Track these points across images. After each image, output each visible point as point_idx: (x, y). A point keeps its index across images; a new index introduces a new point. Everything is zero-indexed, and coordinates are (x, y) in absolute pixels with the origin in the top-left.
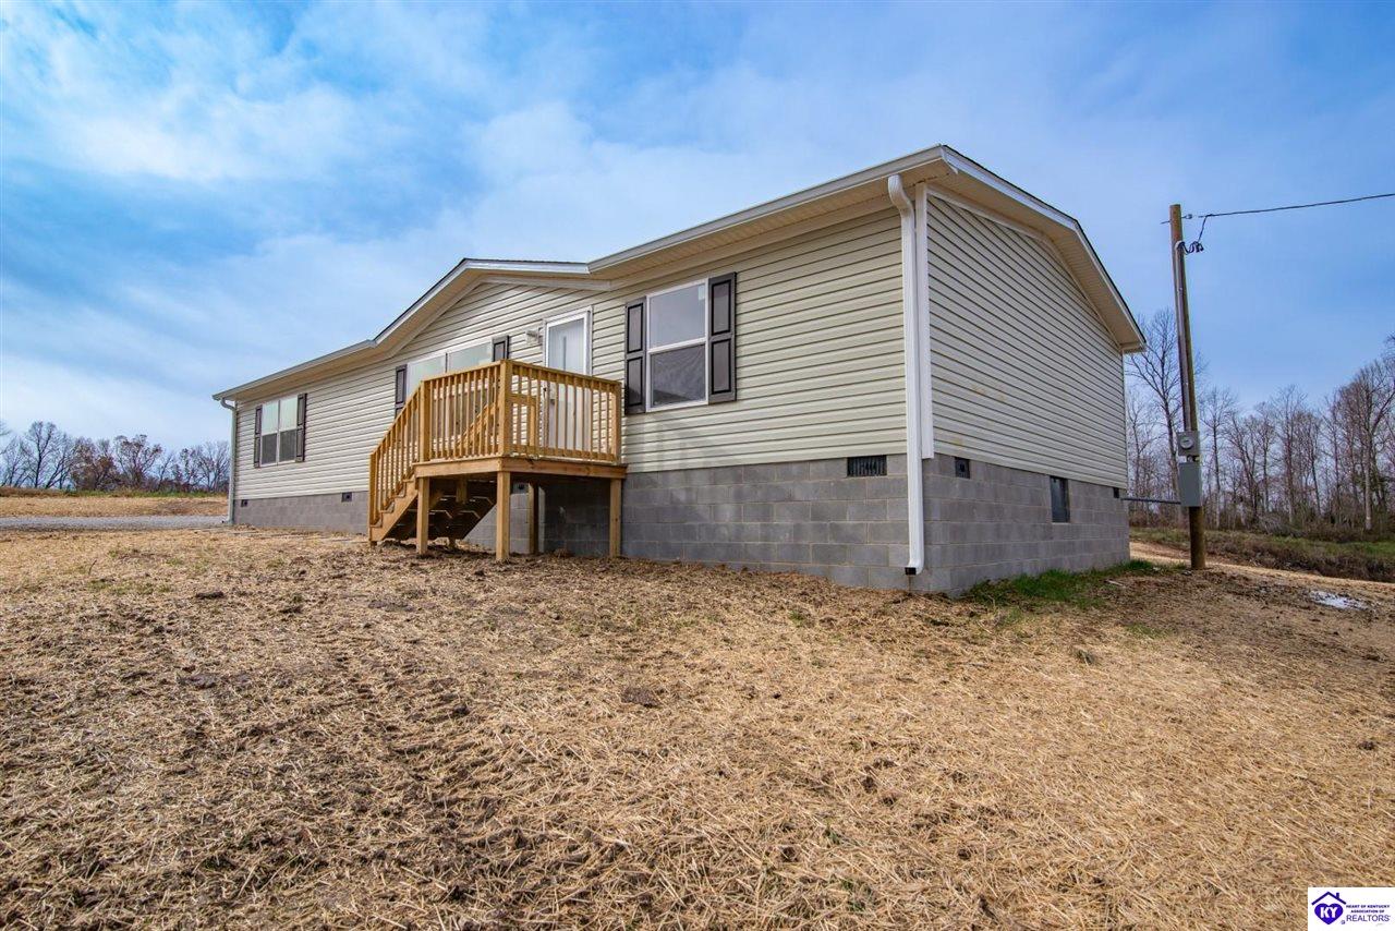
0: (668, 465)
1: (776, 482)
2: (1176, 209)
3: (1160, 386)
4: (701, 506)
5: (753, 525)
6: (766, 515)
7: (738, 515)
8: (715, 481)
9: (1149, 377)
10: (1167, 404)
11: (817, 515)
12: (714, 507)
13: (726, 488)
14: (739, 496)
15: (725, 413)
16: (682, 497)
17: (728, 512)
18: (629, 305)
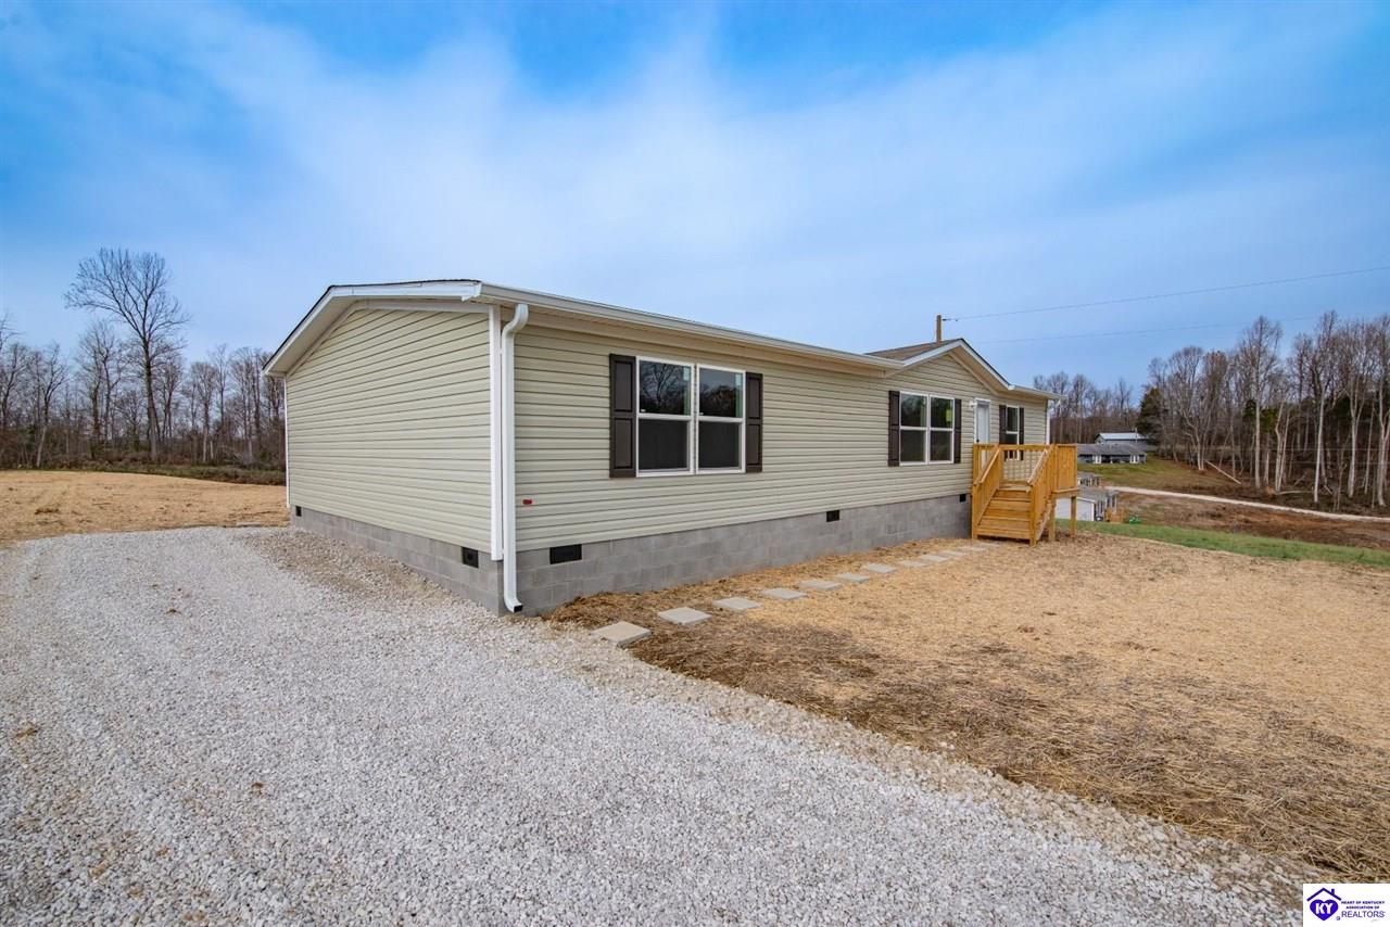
18: (1000, 406)
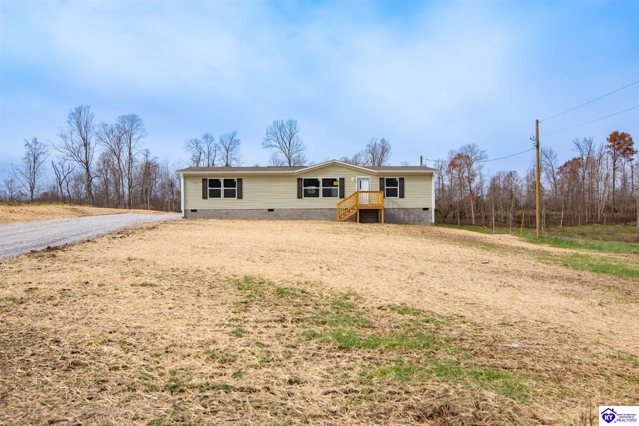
0: (390, 207)
1: (411, 211)
2: (422, 157)
3: (288, 155)
4: (397, 214)
5: (407, 217)
6: (409, 215)
7: (404, 216)
8: (399, 210)
9: (283, 149)
10: (290, 162)
11: (418, 216)
12: (399, 215)
13: (402, 211)
14: (404, 213)
15: (402, 200)
16: (393, 212)
17: (402, 215)
18: (380, 179)
